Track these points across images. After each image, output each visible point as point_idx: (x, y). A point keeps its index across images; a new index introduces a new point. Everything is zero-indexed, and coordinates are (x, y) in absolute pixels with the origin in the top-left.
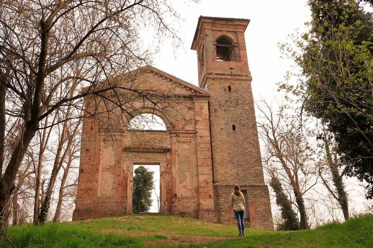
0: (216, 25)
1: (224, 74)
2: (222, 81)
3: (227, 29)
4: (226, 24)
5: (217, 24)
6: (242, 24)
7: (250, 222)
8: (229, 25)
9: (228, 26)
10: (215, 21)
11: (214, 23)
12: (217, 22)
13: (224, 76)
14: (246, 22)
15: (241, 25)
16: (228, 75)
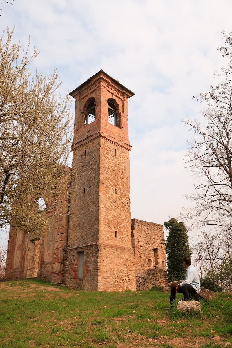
0: (83, 93)
1: (81, 141)
2: (81, 148)
3: (91, 91)
4: (88, 87)
5: (82, 91)
6: (98, 78)
7: (82, 282)
8: (90, 86)
9: (90, 88)
10: (80, 90)
11: (80, 93)
12: (82, 89)
13: (81, 143)
14: (100, 74)
15: (98, 80)
16: (84, 140)
